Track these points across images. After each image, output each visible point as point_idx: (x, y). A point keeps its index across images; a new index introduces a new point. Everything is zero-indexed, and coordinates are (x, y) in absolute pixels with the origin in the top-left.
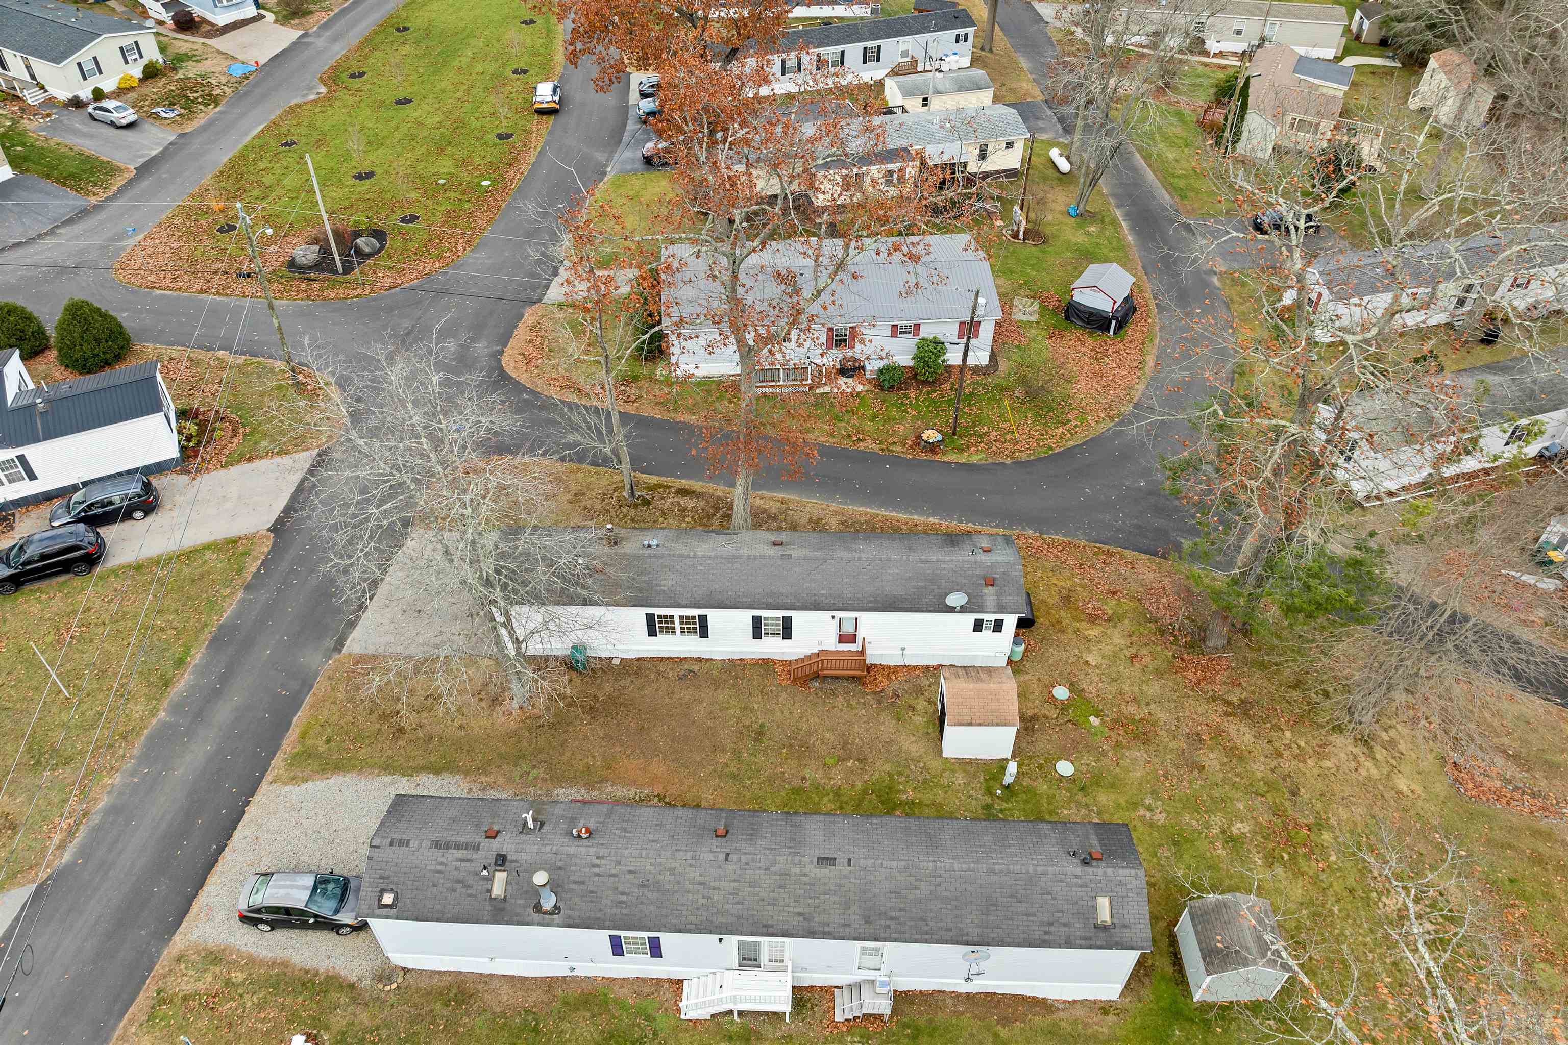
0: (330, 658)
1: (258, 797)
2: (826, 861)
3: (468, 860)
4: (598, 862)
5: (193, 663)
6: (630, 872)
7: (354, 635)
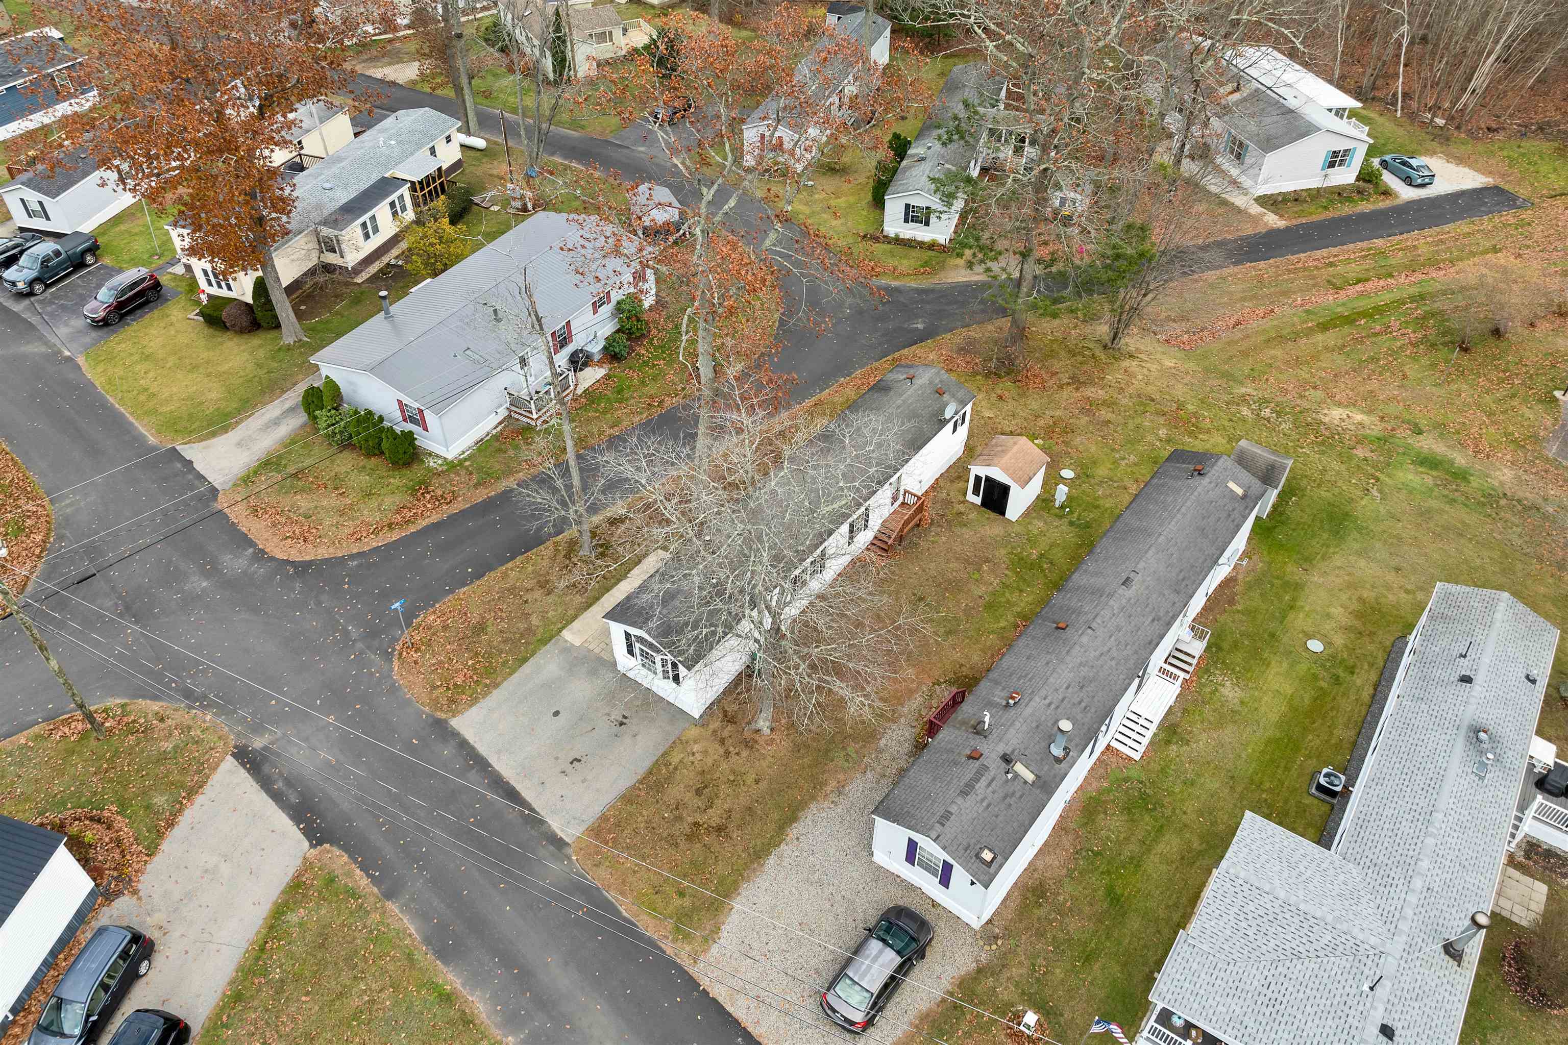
0: (569, 858)
1: (705, 983)
2: (1127, 582)
3: (992, 780)
4: (1047, 701)
6: (1067, 688)
7: (556, 824)
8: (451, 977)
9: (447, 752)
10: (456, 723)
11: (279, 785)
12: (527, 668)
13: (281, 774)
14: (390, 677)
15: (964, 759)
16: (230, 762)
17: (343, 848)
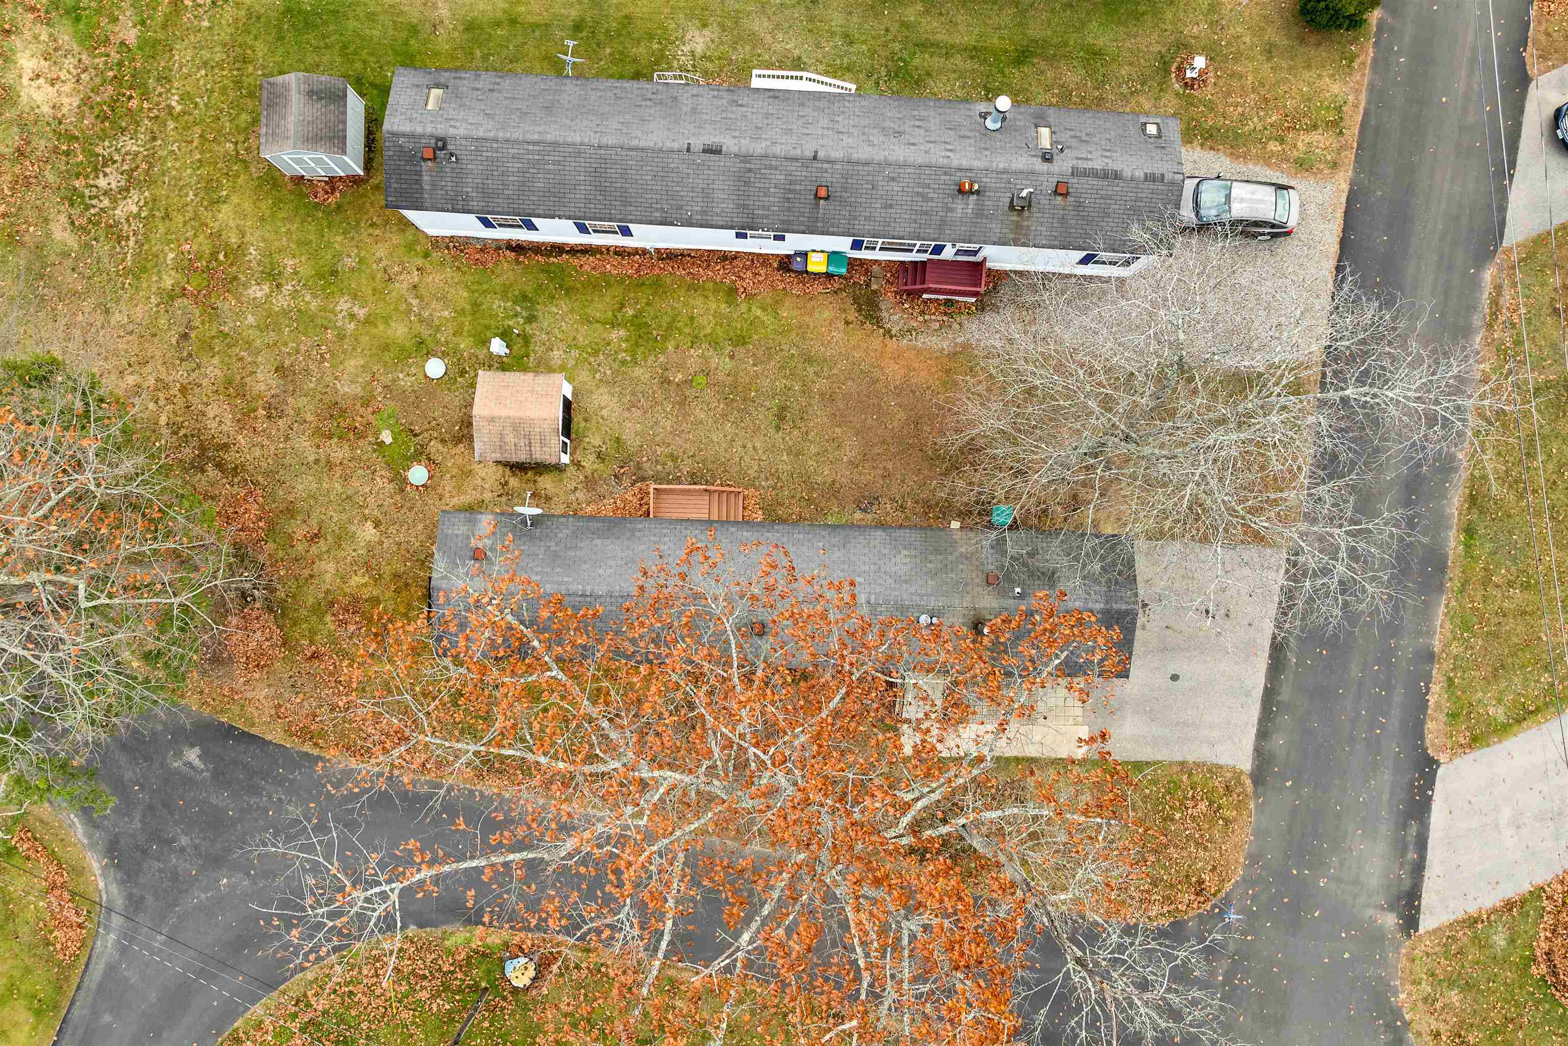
1: (1322, 344)
2: (713, 150)
3: (1081, 159)
4: (948, 154)
5: (1454, 530)
8: (1452, 544)
9: (1279, 742)
10: (1246, 764)
11: (1412, 856)
13: (1402, 865)
15: (1070, 199)
16: (1426, 923)
17: (1422, 737)
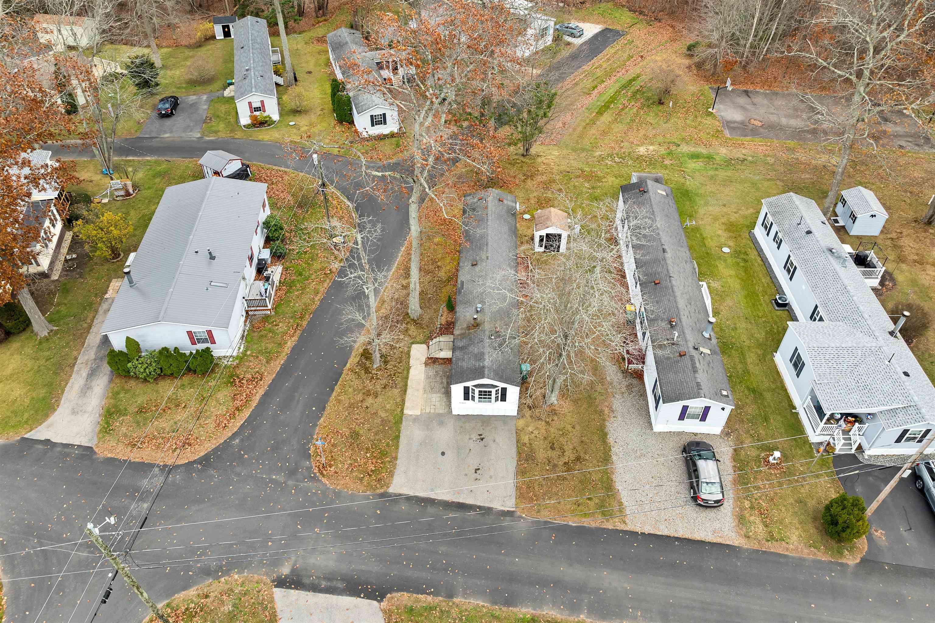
0: (521, 517)
1: (639, 530)
3: (699, 360)
4: (686, 316)
5: (533, 611)
7: (498, 506)
8: (524, 610)
9: (404, 507)
10: (392, 490)
11: (324, 584)
12: (403, 441)
13: (318, 578)
14: (328, 488)
15: (679, 358)
17: (398, 590)
